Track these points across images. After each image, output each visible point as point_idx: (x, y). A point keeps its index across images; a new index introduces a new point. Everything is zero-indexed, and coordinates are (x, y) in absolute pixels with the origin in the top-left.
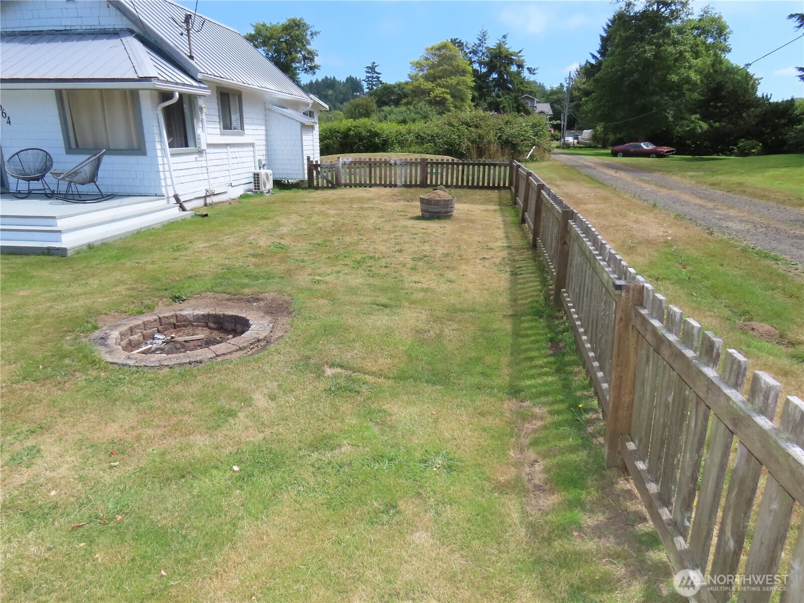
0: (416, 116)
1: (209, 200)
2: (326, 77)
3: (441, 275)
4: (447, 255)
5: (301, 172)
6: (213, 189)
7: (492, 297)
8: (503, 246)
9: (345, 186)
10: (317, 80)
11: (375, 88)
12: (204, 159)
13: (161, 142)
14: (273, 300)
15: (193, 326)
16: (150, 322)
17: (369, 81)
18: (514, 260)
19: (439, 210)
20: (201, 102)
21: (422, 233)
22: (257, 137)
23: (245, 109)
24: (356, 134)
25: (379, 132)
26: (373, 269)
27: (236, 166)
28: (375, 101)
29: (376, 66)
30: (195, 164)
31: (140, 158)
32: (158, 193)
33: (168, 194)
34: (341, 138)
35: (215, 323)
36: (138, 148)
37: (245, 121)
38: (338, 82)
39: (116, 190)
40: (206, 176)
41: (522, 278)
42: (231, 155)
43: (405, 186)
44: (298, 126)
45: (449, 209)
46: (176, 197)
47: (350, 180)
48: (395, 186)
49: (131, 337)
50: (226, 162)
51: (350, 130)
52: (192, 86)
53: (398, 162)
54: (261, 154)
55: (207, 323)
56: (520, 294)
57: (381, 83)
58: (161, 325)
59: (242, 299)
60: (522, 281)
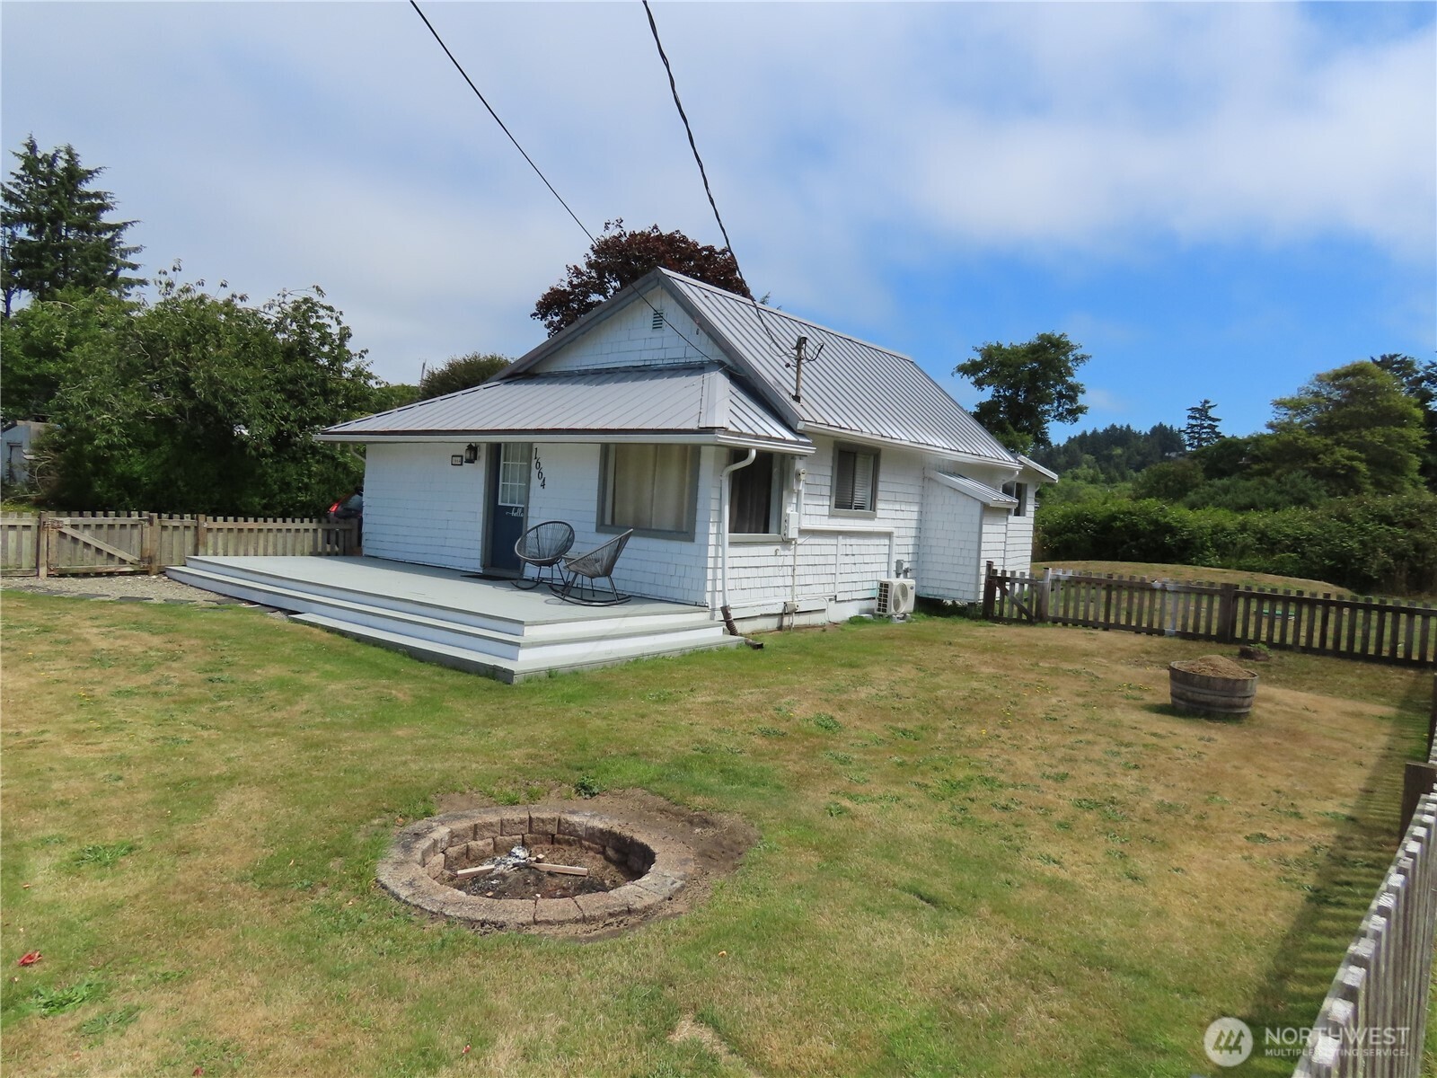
0: (1279, 498)
1: (786, 621)
2: (1113, 426)
3: (1123, 856)
4: (1170, 808)
5: (972, 588)
6: (796, 603)
7: (1219, 950)
8: (1335, 815)
9: (1055, 621)
10: (1095, 432)
11: (1205, 444)
12: (792, 552)
13: (720, 521)
14: (731, 831)
15: (581, 846)
16: (512, 823)
17: (1192, 432)
18: (1344, 858)
19: (1210, 698)
20: (800, 466)
21: (1145, 746)
22: (901, 524)
23: (882, 477)
24: (1125, 526)
25: (1174, 524)
26: (973, 807)
27: (848, 569)
28: (1200, 467)
29: (1210, 407)
30: (772, 561)
31: (685, 547)
32: (699, 601)
33: (713, 603)
34: (1095, 532)
35: (617, 850)
36: (685, 530)
37: (880, 495)
38: (1135, 434)
39: (646, 590)
40: (789, 581)
41: (1334, 917)
42: (842, 550)
43: (1184, 635)
44: (977, 509)
45: (1236, 701)
46: (725, 610)
47: (1066, 612)
48: (1161, 633)
49: (472, 844)
50: (831, 560)
51: (1113, 518)
52: (784, 441)
53: (1170, 587)
54: (903, 550)
55: (604, 847)
56: (1305, 963)
57: (1218, 435)
58: (530, 832)
59: (682, 815)
60: (1330, 924)
